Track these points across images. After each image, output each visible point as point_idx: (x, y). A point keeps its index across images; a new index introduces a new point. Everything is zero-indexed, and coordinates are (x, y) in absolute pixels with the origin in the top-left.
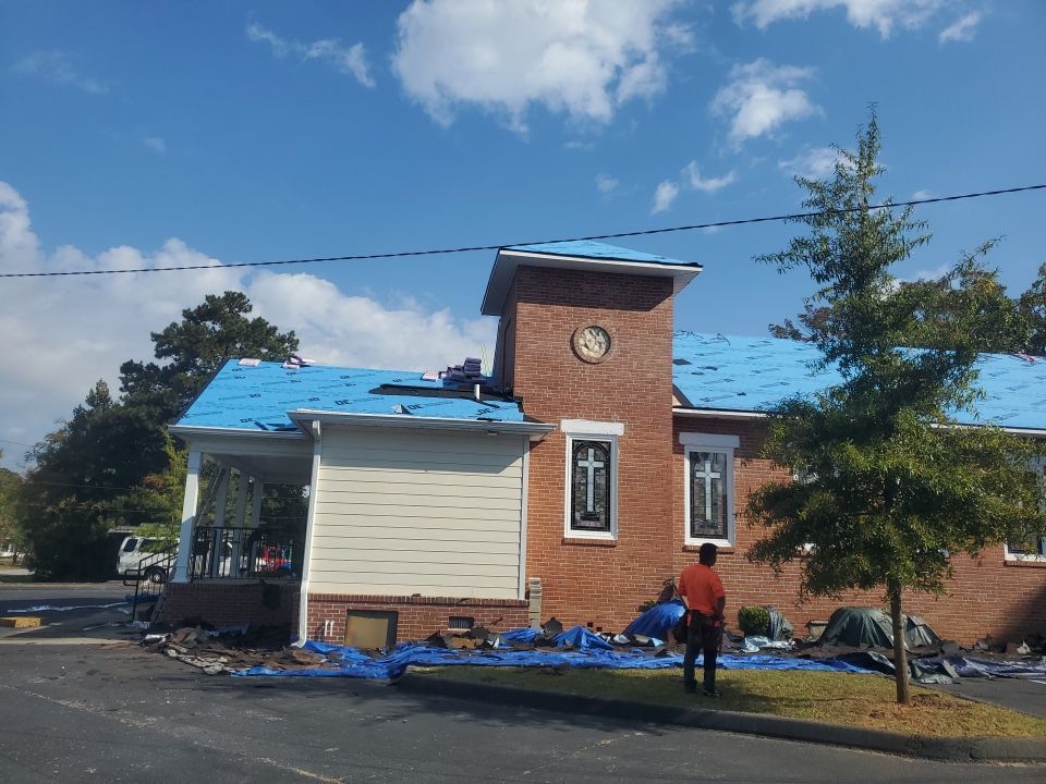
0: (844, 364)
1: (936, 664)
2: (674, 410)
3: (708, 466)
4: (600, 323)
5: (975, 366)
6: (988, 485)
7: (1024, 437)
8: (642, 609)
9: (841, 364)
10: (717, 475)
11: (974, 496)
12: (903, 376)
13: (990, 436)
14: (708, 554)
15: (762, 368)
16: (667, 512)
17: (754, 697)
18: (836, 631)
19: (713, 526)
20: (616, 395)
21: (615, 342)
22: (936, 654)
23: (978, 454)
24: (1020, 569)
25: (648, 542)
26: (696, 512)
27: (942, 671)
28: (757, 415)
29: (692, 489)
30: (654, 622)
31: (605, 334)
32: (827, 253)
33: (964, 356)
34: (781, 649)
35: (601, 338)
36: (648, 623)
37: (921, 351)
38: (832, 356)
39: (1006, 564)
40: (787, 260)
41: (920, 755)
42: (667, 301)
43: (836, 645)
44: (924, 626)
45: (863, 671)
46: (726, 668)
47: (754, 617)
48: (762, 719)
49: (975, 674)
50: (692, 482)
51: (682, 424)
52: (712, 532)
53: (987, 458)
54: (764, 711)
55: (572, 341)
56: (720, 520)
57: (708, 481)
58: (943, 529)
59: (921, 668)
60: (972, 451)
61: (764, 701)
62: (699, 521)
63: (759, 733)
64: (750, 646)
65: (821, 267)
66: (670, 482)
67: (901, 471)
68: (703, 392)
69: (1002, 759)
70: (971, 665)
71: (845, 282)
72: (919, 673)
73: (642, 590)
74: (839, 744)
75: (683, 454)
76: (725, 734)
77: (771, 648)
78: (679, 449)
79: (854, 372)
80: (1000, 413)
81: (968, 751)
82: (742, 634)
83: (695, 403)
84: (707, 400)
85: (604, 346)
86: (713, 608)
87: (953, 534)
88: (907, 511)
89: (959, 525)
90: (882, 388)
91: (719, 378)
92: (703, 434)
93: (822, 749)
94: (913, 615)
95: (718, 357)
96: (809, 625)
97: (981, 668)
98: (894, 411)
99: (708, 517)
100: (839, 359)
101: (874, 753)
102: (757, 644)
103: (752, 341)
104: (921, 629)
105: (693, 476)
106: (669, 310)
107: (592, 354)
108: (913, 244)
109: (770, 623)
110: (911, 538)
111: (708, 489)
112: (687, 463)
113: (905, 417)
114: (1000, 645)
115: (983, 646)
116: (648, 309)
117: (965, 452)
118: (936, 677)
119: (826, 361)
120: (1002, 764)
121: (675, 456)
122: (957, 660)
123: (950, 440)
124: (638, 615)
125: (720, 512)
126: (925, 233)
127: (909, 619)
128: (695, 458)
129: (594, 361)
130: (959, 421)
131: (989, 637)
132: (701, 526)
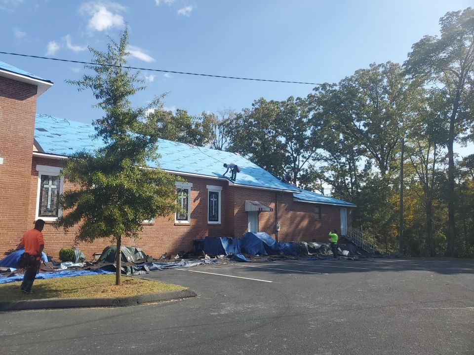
0: (105, 137)
1: (141, 267)
2: (34, 153)
3: (50, 182)
5: (157, 144)
6: (158, 193)
7: (171, 174)
8: (6, 253)
9: (104, 137)
10: (55, 187)
11: (152, 197)
12: (129, 145)
13: (159, 173)
14: (40, 225)
15: (84, 137)
16: (26, 205)
17: (51, 291)
18: (105, 256)
19: (51, 211)
22: (144, 262)
23: (155, 180)
25: (13, 220)
26: (42, 205)
27: (143, 269)
28: (63, 157)
29: (41, 193)
30: (12, 260)
32: (100, 85)
33: (153, 140)
34: (78, 267)
36: (9, 260)
37: (136, 135)
38: (101, 132)
39: (175, 225)
40: (81, 85)
41: (118, 305)
42: (33, 97)
43: (104, 263)
44: (142, 251)
45: (110, 273)
46: (44, 279)
47: (67, 253)
48: (50, 301)
49: (156, 269)
50: (41, 190)
51: (37, 160)
52: (50, 214)
53: (158, 181)
54: (53, 297)
56: (55, 208)
57: (50, 189)
58: (138, 210)
59: (135, 269)
60: (153, 179)
61: (56, 292)
62: (43, 209)
63: (47, 308)
64: (63, 267)
65: (98, 91)
66: (28, 189)
67: (121, 186)
68: (52, 146)
69: (149, 302)
70: (155, 266)
71: (108, 100)
72: (134, 271)
73: (8, 244)
74: (84, 307)
75: (38, 175)
76: (30, 311)
77: (74, 267)
78: (35, 173)
79: (110, 141)
80: (179, 166)
81: (137, 301)
82: (59, 261)
83: (45, 151)
84: (53, 150)
86: (37, 251)
87: (142, 212)
88: (125, 203)
89: (144, 208)
90: (121, 150)
91: (61, 140)
92: (49, 167)
93: (76, 310)
94: (137, 247)
95: (62, 130)
96: (94, 255)
97: (158, 266)
98: (121, 160)
99: (49, 207)
100: (103, 135)
101: (99, 308)
102: (66, 265)
103: (81, 124)
104: (140, 253)
105: (42, 187)
106: (35, 102)
108: (139, 89)
109: (74, 256)
110: (124, 214)
111: (50, 193)
112: (39, 180)
113: (126, 162)
114: (169, 257)
115: (164, 257)
116: (22, 100)
117: (150, 179)
118: (140, 272)
119: (98, 135)
120: (149, 304)
121: (33, 177)
122: (150, 264)
123: (145, 174)
124: (4, 257)
125: (55, 204)
126: (143, 85)
127: (136, 249)
128: (45, 178)
130: (150, 166)
131: (166, 253)
132: (45, 211)
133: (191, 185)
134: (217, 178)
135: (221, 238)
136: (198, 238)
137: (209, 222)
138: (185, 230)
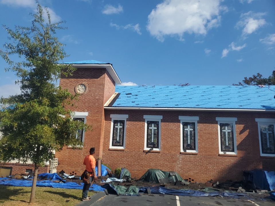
3: (119, 124)
4: (83, 83)
10: (121, 127)
19: (119, 143)
20: (86, 104)
21: (87, 88)
24: (225, 157)
26: (114, 138)
29: (113, 131)
31: (85, 86)
35: (83, 87)
39: (219, 155)
42: (103, 75)
51: (111, 112)
52: (119, 144)
55: (74, 89)
56: (121, 141)
62: (115, 141)
66: (100, 129)
78: (109, 119)
82: (107, 177)
83: (114, 105)
84: (119, 104)
85: (84, 90)
92: (117, 115)
99: (118, 140)
105: (114, 127)
107: (80, 92)
111: (118, 131)
116: (98, 78)
121: (108, 122)
125: (122, 138)
127: (169, 173)
128: (116, 122)
129: (80, 94)
131: (212, 180)
132: (116, 143)
133: (235, 119)
134: (265, 110)
135: (266, 172)
136: (249, 169)
137: (262, 155)
138: (233, 161)
